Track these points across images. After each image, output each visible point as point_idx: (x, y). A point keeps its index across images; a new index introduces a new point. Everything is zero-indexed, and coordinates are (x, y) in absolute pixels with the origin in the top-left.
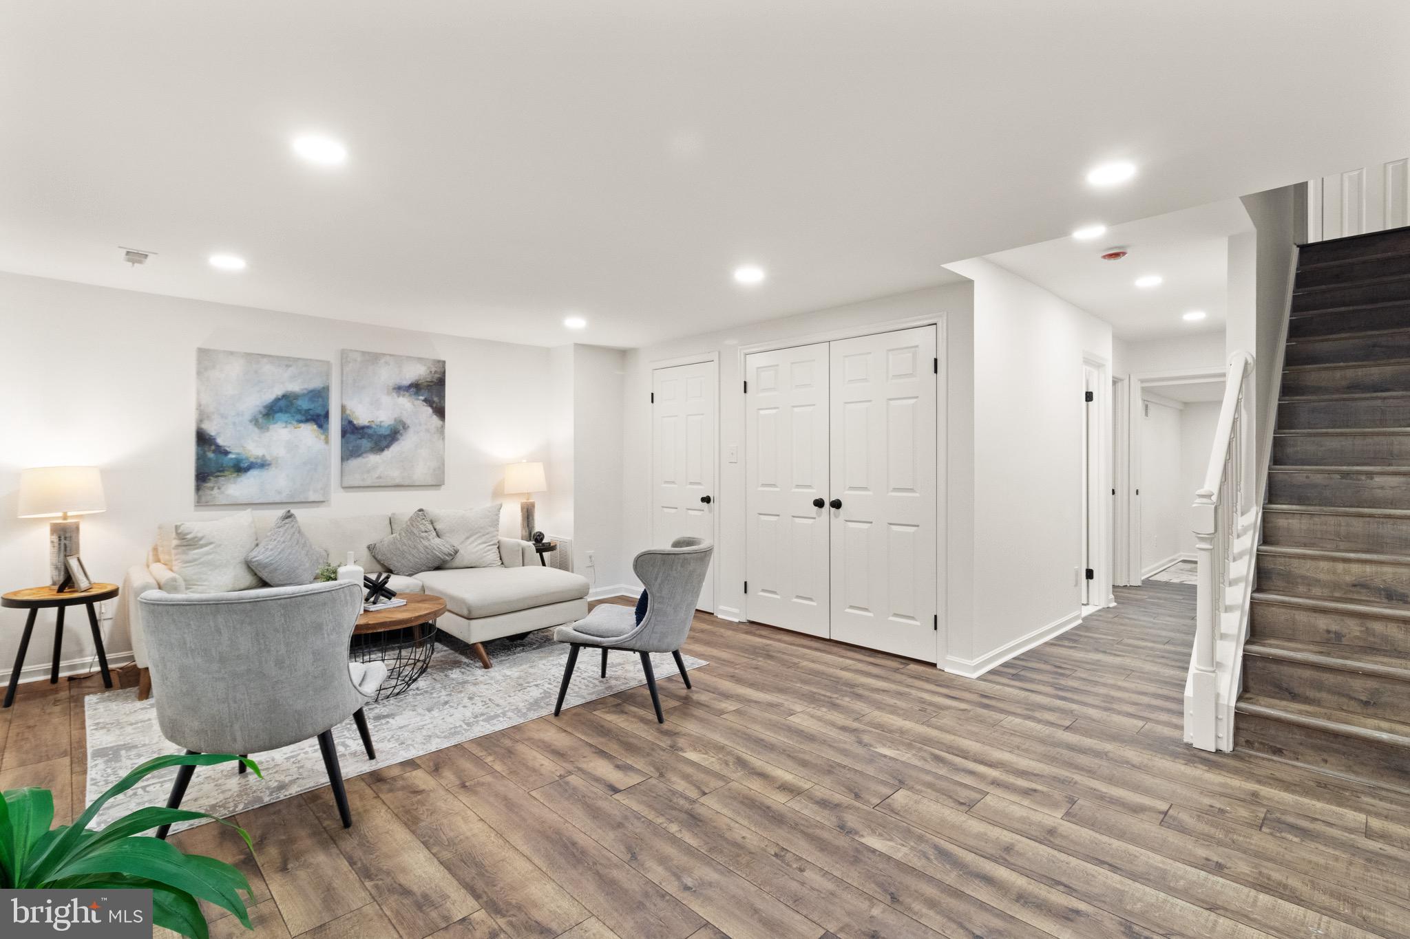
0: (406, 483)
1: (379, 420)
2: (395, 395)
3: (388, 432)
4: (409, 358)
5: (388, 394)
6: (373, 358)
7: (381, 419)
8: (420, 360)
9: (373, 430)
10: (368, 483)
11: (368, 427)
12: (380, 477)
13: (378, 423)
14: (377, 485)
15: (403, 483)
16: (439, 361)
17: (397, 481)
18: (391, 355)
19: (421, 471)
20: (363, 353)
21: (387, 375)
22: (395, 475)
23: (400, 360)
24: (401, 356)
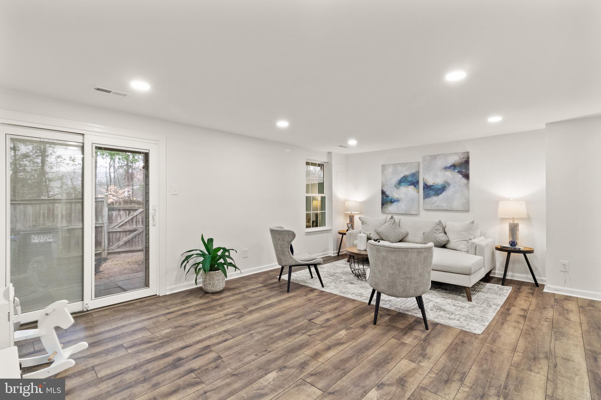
0: (449, 209)
1: (437, 182)
2: (444, 171)
3: (441, 187)
4: (450, 154)
5: (441, 171)
6: (434, 157)
7: (438, 182)
8: (455, 154)
9: (435, 187)
10: (433, 208)
11: (433, 186)
12: (437, 206)
13: (437, 184)
14: (436, 209)
15: (448, 209)
16: (465, 153)
17: (446, 208)
18: (442, 154)
19: (457, 204)
20: (431, 156)
21: (441, 163)
22: (444, 205)
23: (445, 155)
24: (446, 154)
